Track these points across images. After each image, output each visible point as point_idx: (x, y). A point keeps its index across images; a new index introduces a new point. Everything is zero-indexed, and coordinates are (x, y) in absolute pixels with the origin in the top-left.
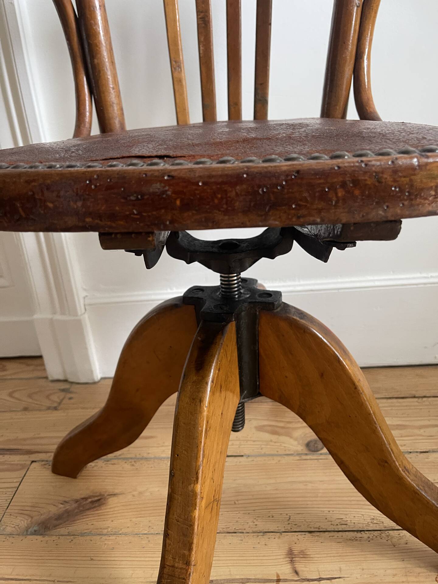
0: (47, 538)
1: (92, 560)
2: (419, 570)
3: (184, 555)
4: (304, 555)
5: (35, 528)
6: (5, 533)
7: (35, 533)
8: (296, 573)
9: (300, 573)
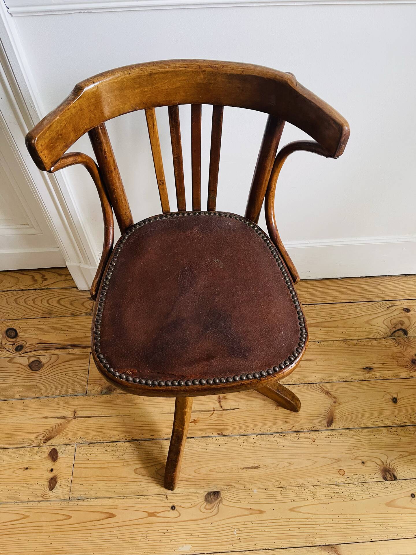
0: (112, 396)
1: (136, 405)
2: (270, 405)
3: (182, 427)
4: (225, 399)
5: (105, 391)
6: (90, 394)
7: (106, 393)
8: (221, 407)
9: (223, 407)
